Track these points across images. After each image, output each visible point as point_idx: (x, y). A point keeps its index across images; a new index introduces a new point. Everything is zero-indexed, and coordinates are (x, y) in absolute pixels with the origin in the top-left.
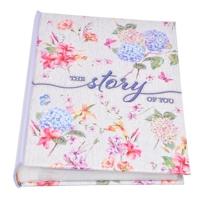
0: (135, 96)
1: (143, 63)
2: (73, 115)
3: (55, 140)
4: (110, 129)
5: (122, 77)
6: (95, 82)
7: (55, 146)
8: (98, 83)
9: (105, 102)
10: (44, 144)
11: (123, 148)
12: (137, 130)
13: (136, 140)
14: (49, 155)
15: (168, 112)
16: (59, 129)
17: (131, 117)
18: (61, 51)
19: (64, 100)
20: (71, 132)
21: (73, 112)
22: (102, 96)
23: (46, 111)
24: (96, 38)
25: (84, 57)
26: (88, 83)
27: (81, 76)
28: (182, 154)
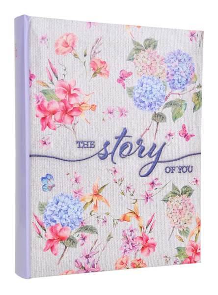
0: (152, 166)
1: (163, 112)
2: (83, 203)
3: (63, 241)
4: (124, 219)
5: (139, 137)
6: (107, 148)
7: (65, 251)
8: (110, 149)
9: (119, 180)
10: (52, 248)
11: (137, 244)
12: (153, 216)
13: (151, 230)
14: (59, 263)
15: (186, 187)
16: (68, 225)
17: (147, 198)
18: (62, 96)
19: (71, 181)
20: (81, 228)
21: (82, 198)
22: (115, 171)
23: (51, 200)
24: (107, 69)
25: (93, 105)
26: (98, 151)
27: (90, 140)
28: (196, 241)
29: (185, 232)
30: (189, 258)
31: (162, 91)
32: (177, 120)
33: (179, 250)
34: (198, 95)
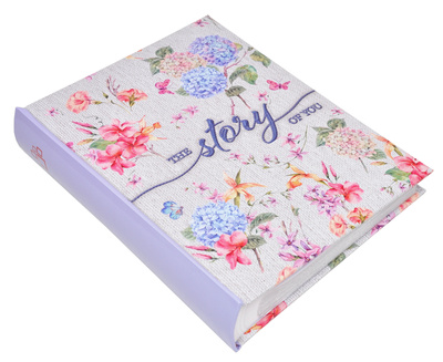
0: (273, 129)
1: (234, 84)
2: (231, 202)
3: (245, 246)
4: (293, 187)
5: (231, 117)
6: (206, 145)
7: (256, 254)
8: (210, 143)
9: (249, 160)
10: (239, 260)
11: (334, 196)
12: (323, 164)
13: (335, 176)
14: (262, 269)
15: (330, 121)
16: (235, 230)
17: (298, 155)
18: (116, 137)
19: (196, 192)
20: (253, 223)
21: (225, 198)
22: (236, 156)
23: (192, 222)
24: (140, 92)
25: (155, 124)
26: (199, 153)
27: (181, 150)
28: (401, 155)
29: (378, 155)
30: (412, 173)
31: (214, 73)
32: (257, 82)
33: (391, 174)
34: (257, 55)
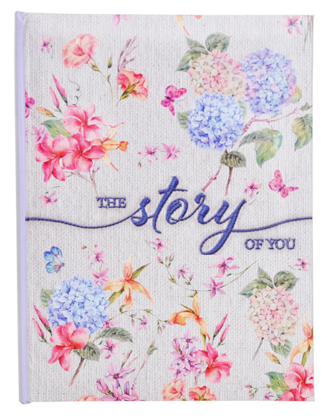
0: (222, 238)
1: (241, 150)
2: (108, 294)
3: (78, 350)
4: (175, 321)
5: (198, 192)
6: (146, 208)
7: (80, 364)
8: (151, 209)
9: (166, 259)
10: (61, 359)
11: (199, 361)
12: (225, 319)
13: (221, 341)
14: (72, 383)
15: (283, 273)
16: (85, 326)
17: (214, 289)
18: (75, 130)
19: (89, 258)
20: (106, 332)
21: (107, 285)
22: (160, 244)
23: (58, 287)
24: (145, 86)
25: (123, 142)
26: (131, 213)
27: (119, 196)
28: (303, 364)
29: (284, 348)
30: (291, 391)
31: (237, 117)
32: (265, 164)
33: (272, 377)
34: (305, 123)
